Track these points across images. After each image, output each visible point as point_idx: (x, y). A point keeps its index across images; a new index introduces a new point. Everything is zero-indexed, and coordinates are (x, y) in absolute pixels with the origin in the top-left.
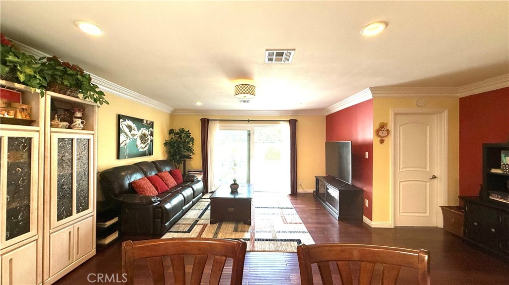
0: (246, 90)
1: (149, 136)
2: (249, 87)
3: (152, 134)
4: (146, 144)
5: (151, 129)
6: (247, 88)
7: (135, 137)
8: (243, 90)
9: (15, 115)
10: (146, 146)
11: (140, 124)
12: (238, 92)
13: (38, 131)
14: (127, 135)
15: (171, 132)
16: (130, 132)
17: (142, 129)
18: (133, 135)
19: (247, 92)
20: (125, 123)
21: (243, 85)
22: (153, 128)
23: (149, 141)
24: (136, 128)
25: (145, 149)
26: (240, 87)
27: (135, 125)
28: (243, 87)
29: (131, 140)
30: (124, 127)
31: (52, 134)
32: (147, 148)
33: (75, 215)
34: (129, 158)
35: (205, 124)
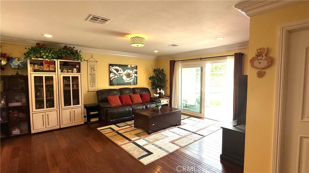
0: (138, 41)
1: (133, 74)
2: (140, 39)
3: (136, 73)
4: (131, 78)
5: (135, 70)
6: (139, 40)
7: (121, 75)
8: (136, 41)
9: (49, 69)
10: (131, 79)
11: (125, 68)
12: (133, 42)
13: (56, 74)
14: (115, 74)
15: (155, 70)
16: (118, 72)
17: (127, 70)
18: (120, 74)
19: (139, 42)
20: (113, 68)
21: (136, 37)
22: (137, 69)
23: (133, 77)
24: (122, 70)
25: (130, 81)
26: (134, 39)
27: (121, 68)
28: (136, 39)
29: (118, 76)
30: (113, 70)
31: (61, 75)
32: (132, 80)
33: (72, 106)
34: (117, 85)
35: (173, 64)
